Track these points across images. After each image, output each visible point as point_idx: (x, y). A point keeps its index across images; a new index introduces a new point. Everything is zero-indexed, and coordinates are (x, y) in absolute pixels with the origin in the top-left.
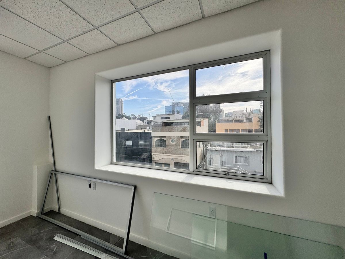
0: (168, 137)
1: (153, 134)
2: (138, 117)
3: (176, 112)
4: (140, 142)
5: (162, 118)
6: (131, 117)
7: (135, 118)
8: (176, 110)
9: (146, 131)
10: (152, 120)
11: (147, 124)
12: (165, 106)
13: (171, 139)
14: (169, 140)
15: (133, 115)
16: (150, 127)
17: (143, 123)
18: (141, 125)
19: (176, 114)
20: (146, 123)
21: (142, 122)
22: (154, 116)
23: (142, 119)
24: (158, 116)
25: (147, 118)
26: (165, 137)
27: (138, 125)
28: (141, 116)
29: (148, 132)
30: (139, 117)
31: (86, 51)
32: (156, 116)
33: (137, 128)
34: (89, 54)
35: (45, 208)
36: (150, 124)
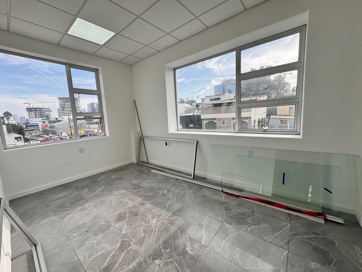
0: (218, 119)
1: (203, 117)
2: (185, 101)
3: (227, 92)
4: (190, 126)
5: (211, 100)
6: (179, 101)
7: (183, 102)
8: (227, 89)
9: (195, 114)
10: (201, 102)
11: (195, 107)
12: (215, 86)
13: (222, 121)
14: (219, 122)
15: (181, 99)
16: (199, 110)
17: (192, 107)
18: (190, 108)
19: (227, 94)
20: (194, 106)
21: (190, 106)
23: (191, 102)
24: (207, 98)
25: (195, 101)
26: (215, 119)
27: (186, 109)
28: (189, 99)
29: (197, 115)
30: (187, 101)
31: (157, 50)
32: (205, 98)
33: (186, 112)
34: (159, 51)
35: (140, 159)
36: (199, 107)
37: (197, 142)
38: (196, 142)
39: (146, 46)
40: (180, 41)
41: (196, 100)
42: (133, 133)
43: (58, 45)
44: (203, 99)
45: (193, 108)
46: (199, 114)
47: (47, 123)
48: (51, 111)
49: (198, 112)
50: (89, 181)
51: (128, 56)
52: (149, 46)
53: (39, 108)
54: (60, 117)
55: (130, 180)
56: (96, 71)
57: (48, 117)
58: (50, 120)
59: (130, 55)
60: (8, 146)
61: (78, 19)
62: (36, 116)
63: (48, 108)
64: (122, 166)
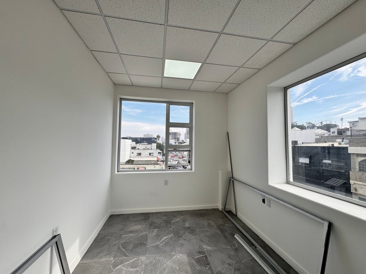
1: (352, 150)
2: (318, 125)
4: (325, 161)
6: (306, 126)
7: (313, 127)
9: (336, 145)
10: (348, 127)
11: (336, 134)
15: (310, 123)
16: (343, 139)
17: (329, 133)
18: (325, 136)
20: (334, 132)
21: (327, 132)
22: (354, 122)
23: (328, 127)
24: (364, 120)
25: (335, 126)
27: (318, 137)
28: (324, 123)
29: (340, 146)
30: (320, 125)
31: (257, 68)
32: (358, 121)
33: (317, 141)
34: (260, 69)
35: (226, 207)
36: (345, 134)
37: (330, 225)
38: (326, 225)
39: (240, 67)
40: (295, 44)
41: (337, 124)
42: (221, 171)
43: (162, 88)
44: (353, 123)
45: (332, 135)
46: (343, 145)
47: (177, 143)
48: (181, 135)
49: (343, 141)
50: (165, 218)
51: (221, 85)
52: (244, 66)
53: (175, 133)
54: (185, 140)
55: (202, 241)
56: (191, 105)
57: (178, 139)
58: (179, 141)
59: (223, 83)
60: (120, 169)
61: (167, 61)
62: (172, 138)
63: (180, 133)
64: (203, 210)
